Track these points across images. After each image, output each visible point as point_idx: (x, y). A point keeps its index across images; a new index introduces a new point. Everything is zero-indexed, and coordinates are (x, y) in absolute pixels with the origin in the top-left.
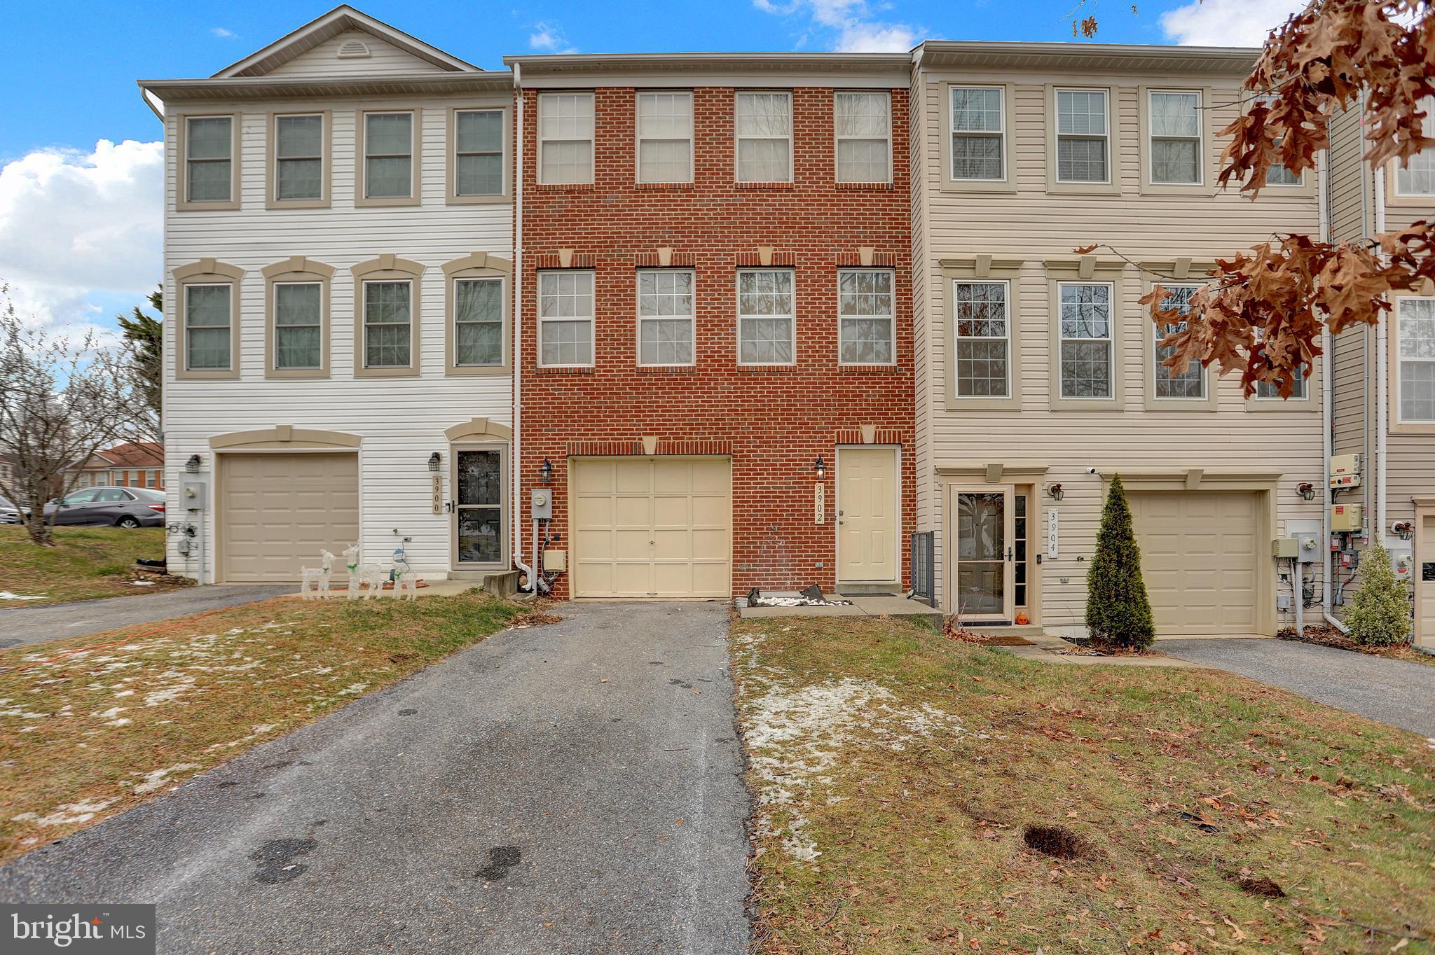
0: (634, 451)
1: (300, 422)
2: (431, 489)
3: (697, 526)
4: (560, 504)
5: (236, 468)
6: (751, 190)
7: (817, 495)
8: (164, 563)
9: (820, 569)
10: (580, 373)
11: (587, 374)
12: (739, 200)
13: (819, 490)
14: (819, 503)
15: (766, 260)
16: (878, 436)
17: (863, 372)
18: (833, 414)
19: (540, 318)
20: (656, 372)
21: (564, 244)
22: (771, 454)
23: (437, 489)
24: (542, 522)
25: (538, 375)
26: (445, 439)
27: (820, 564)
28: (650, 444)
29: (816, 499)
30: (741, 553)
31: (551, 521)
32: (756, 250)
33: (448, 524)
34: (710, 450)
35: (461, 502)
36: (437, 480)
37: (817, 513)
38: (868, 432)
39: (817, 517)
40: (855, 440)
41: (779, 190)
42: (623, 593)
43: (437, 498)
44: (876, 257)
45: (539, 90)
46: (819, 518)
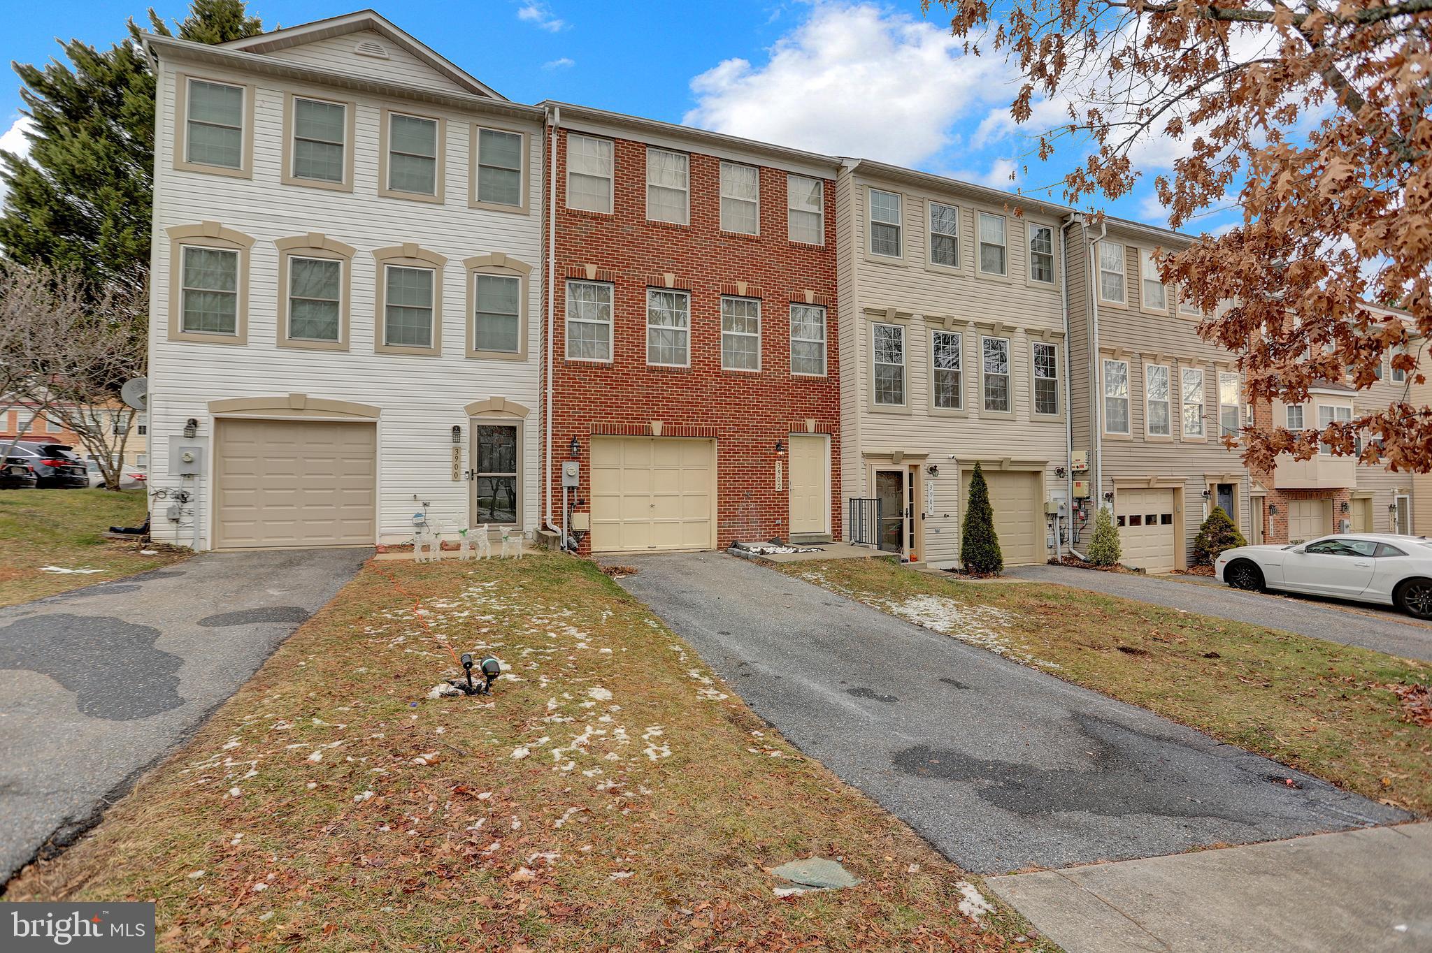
0: (644, 432)
1: (315, 391)
2: (450, 458)
3: (686, 493)
4: (584, 475)
5: (234, 433)
6: (731, 237)
7: (777, 469)
8: (146, 529)
9: (779, 525)
10: (602, 367)
11: (608, 369)
12: (723, 243)
13: (778, 466)
14: (779, 476)
15: (742, 292)
16: (817, 427)
17: (806, 381)
18: (787, 410)
19: (567, 319)
20: (661, 370)
21: (589, 260)
22: (746, 438)
23: (457, 458)
24: (571, 489)
25: (566, 366)
26: (464, 414)
27: (777, 522)
28: (657, 427)
29: (777, 472)
30: (725, 514)
31: (578, 488)
32: (736, 284)
33: (467, 490)
34: (702, 433)
35: (479, 471)
36: (457, 450)
37: (777, 483)
38: (811, 424)
39: (777, 486)
40: (802, 429)
41: (751, 241)
42: (629, 547)
43: (456, 467)
44: (815, 297)
45: (568, 130)
46: (778, 486)
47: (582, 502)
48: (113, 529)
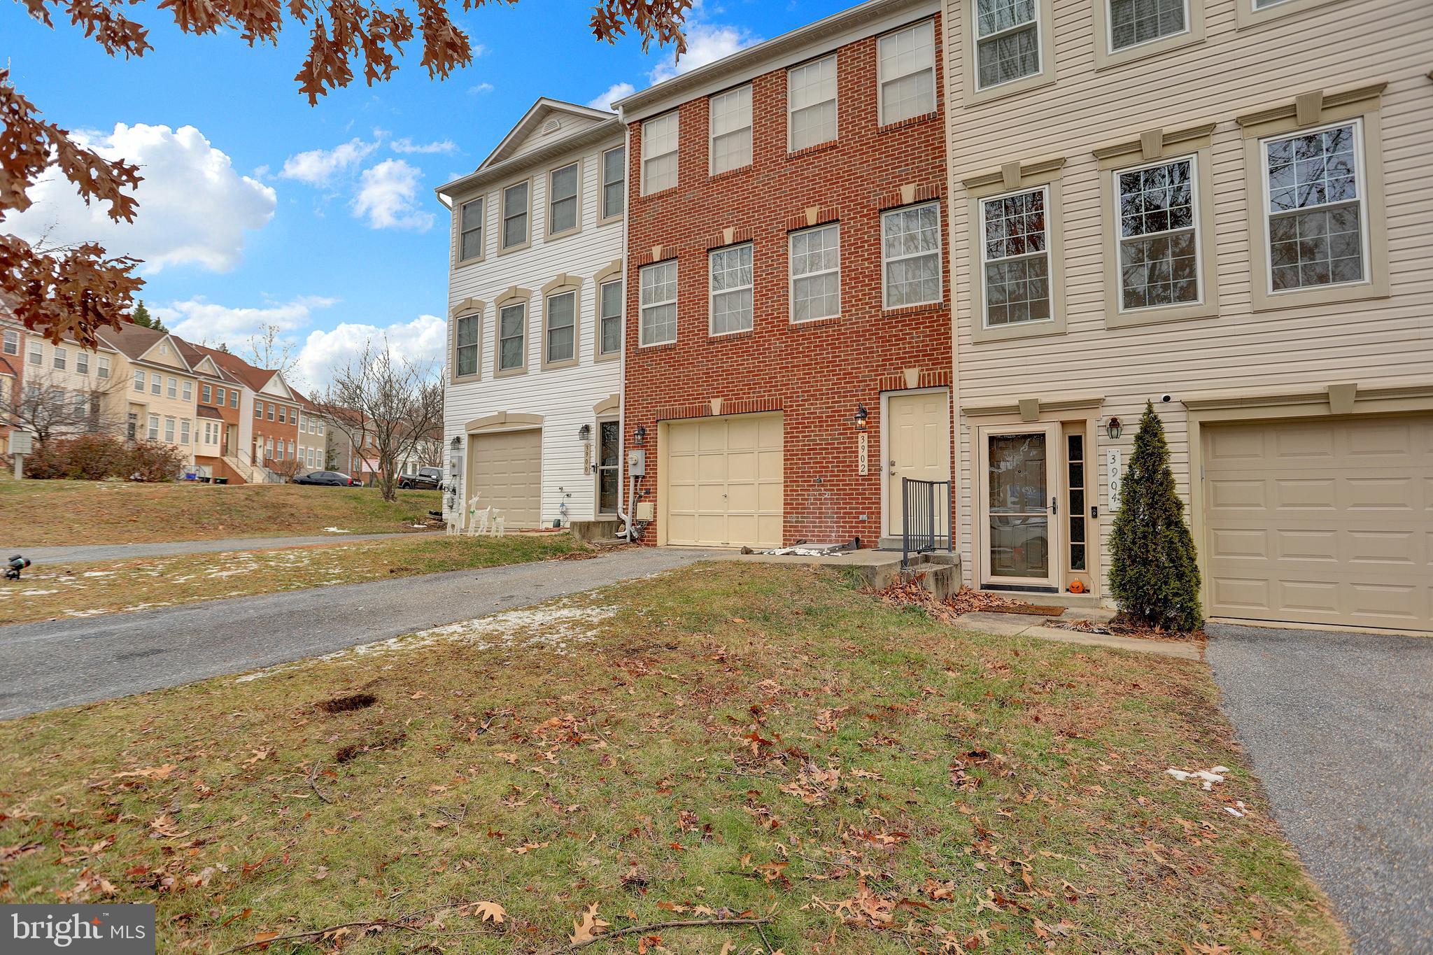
0: (703, 413)
1: (511, 408)
2: (583, 454)
3: (762, 480)
4: (651, 463)
5: (482, 445)
6: (799, 157)
7: (860, 445)
8: (441, 515)
9: (863, 522)
10: (666, 349)
11: (670, 349)
12: (790, 168)
13: (863, 441)
14: (863, 453)
15: (812, 220)
16: (921, 378)
17: (905, 314)
18: (876, 360)
19: (641, 307)
20: (728, 339)
21: (656, 243)
22: (818, 408)
23: (587, 454)
24: (637, 477)
25: (637, 355)
26: (593, 413)
27: (864, 517)
28: (716, 405)
29: (860, 450)
30: (792, 506)
31: (644, 477)
32: (804, 212)
33: (593, 483)
34: (764, 407)
35: (603, 464)
36: (588, 447)
37: (860, 463)
38: (911, 376)
39: (860, 468)
40: (898, 386)
41: (824, 150)
42: (703, 542)
43: (586, 462)
44: (917, 192)
45: (641, 121)
46: (863, 468)
47: (648, 492)
48: (430, 513)
